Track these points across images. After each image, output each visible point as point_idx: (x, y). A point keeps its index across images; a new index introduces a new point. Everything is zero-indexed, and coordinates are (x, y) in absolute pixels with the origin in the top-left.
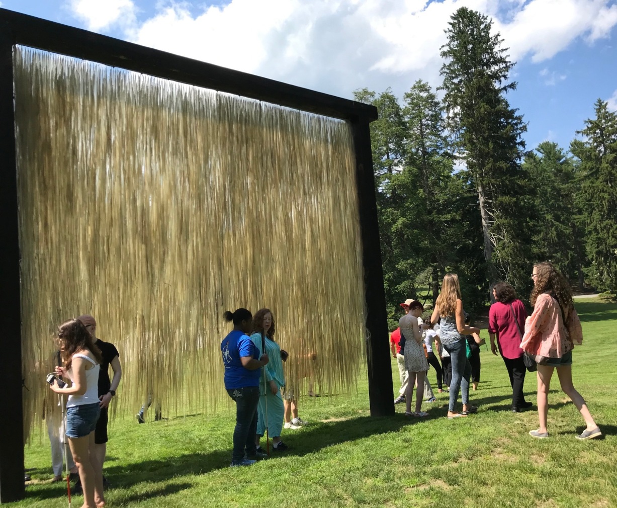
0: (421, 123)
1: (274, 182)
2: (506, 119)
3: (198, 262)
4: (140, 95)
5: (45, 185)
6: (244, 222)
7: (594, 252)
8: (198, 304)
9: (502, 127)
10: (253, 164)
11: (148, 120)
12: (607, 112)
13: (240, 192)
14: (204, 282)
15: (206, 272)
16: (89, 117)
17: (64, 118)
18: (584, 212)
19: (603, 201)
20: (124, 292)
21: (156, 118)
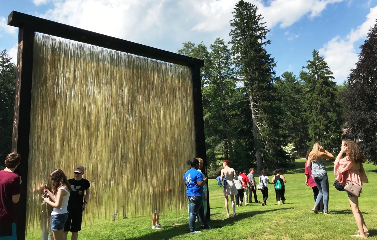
0: (219, 61)
1: (153, 98)
2: (265, 59)
3: (114, 139)
4: (90, 55)
5: (43, 101)
6: (137, 119)
7: (313, 133)
8: (113, 161)
9: (263, 64)
10: (143, 89)
11: (93, 67)
12: (319, 57)
13: (136, 103)
14: (116, 150)
15: (117, 145)
16: (66, 67)
17: (54, 67)
18: (308, 111)
19: (318, 105)
20: (77, 155)
21: (98, 67)
